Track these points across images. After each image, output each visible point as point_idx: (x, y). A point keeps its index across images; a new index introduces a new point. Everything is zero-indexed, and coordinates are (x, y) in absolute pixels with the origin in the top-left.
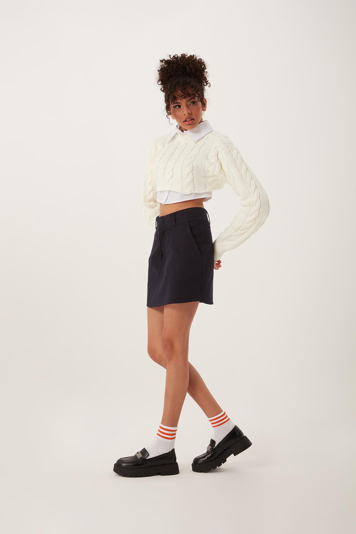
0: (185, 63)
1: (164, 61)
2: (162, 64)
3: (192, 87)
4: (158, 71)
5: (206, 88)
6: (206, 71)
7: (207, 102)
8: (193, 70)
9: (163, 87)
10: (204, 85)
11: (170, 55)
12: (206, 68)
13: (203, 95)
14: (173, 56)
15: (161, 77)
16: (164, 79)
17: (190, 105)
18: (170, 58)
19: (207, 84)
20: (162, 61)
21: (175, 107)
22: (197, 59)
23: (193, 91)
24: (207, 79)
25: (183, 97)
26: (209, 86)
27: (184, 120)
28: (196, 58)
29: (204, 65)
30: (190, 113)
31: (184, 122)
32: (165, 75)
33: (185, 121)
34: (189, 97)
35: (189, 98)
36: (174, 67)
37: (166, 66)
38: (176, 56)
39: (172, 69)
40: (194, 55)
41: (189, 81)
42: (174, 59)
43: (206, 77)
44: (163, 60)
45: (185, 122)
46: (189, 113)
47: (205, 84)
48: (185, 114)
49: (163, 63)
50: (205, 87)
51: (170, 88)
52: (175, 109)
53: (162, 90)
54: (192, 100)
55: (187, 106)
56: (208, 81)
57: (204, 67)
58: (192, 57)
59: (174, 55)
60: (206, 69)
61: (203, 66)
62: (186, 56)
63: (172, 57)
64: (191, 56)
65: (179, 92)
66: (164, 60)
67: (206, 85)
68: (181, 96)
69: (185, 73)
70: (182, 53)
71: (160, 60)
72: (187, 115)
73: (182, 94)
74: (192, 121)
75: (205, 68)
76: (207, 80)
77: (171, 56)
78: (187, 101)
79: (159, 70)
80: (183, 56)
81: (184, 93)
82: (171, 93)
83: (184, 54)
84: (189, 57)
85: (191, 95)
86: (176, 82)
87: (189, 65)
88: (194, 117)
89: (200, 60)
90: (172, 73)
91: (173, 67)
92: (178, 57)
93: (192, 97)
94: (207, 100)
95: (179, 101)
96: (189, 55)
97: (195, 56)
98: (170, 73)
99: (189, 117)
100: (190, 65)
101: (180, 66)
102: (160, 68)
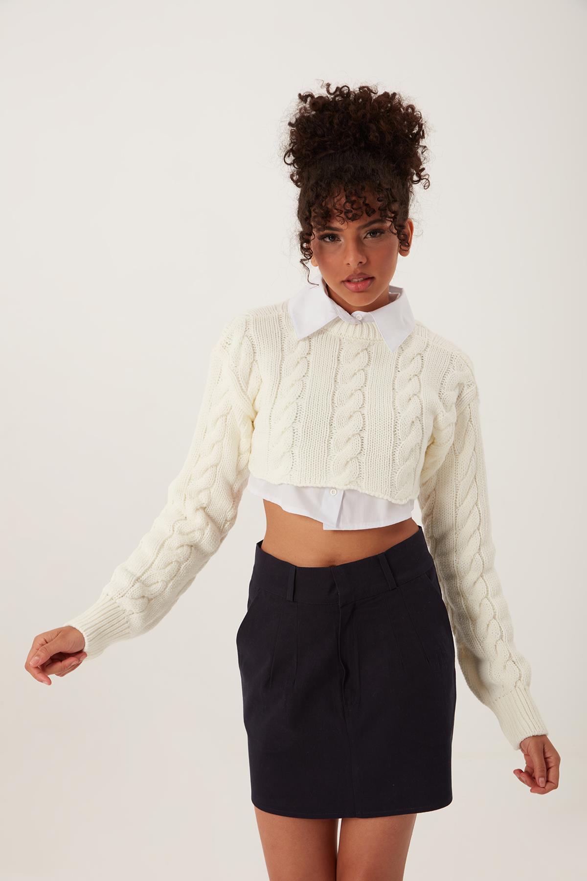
0: (368, 115)
1: (309, 99)
2: (302, 105)
3: (379, 188)
4: (290, 124)
5: (417, 188)
6: (422, 143)
7: (415, 229)
8: (389, 138)
9: (298, 173)
10: (413, 182)
11: (328, 85)
12: (426, 136)
13: (406, 212)
14: (337, 88)
15: (295, 143)
16: (304, 151)
17: (365, 238)
18: (328, 91)
19: (420, 179)
20: (303, 98)
21: (322, 238)
22: (401, 106)
23: (379, 201)
24: (421, 164)
25: (350, 215)
26: (426, 187)
27: (344, 278)
28: (399, 103)
29: (421, 126)
30: (364, 261)
31: (343, 282)
32: (306, 141)
33: (349, 281)
34: (369, 216)
35: (367, 219)
36: (336, 121)
37: (314, 113)
38: (345, 90)
39: (328, 125)
40: (394, 94)
41: (373, 170)
42: (338, 96)
43: (422, 160)
44: (307, 96)
45: (347, 284)
46: (361, 262)
47: (415, 178)
48: (349, 264)
49: (307, 106)
50: (414, 185)
51: (317, 183)
52: (324, 244)
53: (295, 178)
54: (376, 226)
55: (359, 242)
56: (423, 169)
57: (418, 133)
58: (388, 98)
59: (340, 87)
60: (423, 137)
61: (417, 128)
62: (373, 95)
63: (332, 90)
64: (386, 94)
65: (340, 200)
66: (311, 96)
67: (419, 181)
68: (344, 211)
69: (363, 145)
70: (364, 85)
71: (300, 95)
72: (353, 265)
73: (348, 207)
74: (369, 282)
75: (420, 135)
76: (421, 167)
77: (331, 86)
78: (359, 228)
79: (293, 121)
80: (365, 92)
81: (353, 203)
82: (317, 196)
83: (368, 87)
84: (379, 96)
85: (374, 212)
86: (333, 168)
87: (378, 122)
88: (374, 273)
89: (410, 110)
90: (326, 139)
91: (331, 123)
92: (349, 93)
93: (376, 216)
94: (415, 224)
95: (336, 224)
96: (381, 92)
97: (397, 96)
98: (323, 136)
99: (359, 271)
100: (382, 122)
101: (351, 122)
102: (298, 116)
